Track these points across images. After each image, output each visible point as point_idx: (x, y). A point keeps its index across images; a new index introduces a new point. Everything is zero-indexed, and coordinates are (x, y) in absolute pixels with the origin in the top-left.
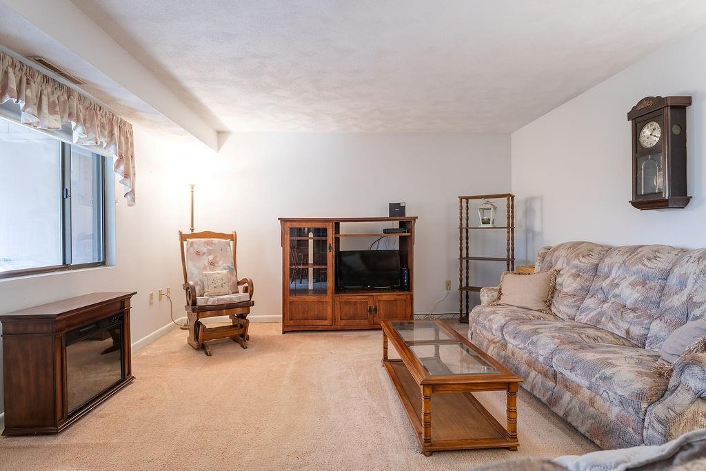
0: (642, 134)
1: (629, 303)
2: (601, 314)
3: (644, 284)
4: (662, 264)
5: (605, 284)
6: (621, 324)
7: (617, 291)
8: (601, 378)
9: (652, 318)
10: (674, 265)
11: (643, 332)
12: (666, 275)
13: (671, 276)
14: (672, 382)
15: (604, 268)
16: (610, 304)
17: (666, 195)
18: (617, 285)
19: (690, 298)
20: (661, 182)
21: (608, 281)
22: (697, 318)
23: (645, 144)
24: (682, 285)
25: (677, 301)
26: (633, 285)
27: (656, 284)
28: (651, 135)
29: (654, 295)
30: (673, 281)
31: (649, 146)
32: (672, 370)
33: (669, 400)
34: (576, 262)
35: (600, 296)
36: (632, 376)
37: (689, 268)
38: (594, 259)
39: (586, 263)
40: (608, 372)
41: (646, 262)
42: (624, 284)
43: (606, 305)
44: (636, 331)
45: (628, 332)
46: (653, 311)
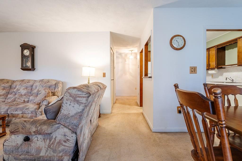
0: (24, 51)
1: (23, 94)
2: (16, 98)
3: (27, 89)
4: (31, 83)
5: (15, 90)
6: (22, 99)
7: (19, 91)
8: (26, 109)
9: (30, 96)
10: (34, 83)
11: (28, 100)
12: (32, 86)
13: (33, 86)
14: (41, 105)
15: (14, 86)
16: (17, 95)
17: (30, 68)
18: (19, 90)
19: (38, 90)
20: (29, 64)
21: (16, 89)
22: (40, 94)
23: (25, 54)
24: (36, 87)
25: (35, 91)
26: (24, 89)
27: (30, 88)
28: (27, 52)
29: (30, 91)
30: (34, 87)
31: (26, 55)
32: (40, 103)
33: (41, 108)
34: (3, 85)
35: (14, 93)
36: (33, 106)
37: (38, 84)
38: (10, 84)
39: (7, 85)
40: (27, 107)
41: (27, 83)
42: (21, 89)
43: (16, 96)
44: (26, 100)
45: (24, 101)
46: (30, 95)
